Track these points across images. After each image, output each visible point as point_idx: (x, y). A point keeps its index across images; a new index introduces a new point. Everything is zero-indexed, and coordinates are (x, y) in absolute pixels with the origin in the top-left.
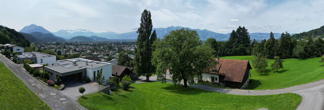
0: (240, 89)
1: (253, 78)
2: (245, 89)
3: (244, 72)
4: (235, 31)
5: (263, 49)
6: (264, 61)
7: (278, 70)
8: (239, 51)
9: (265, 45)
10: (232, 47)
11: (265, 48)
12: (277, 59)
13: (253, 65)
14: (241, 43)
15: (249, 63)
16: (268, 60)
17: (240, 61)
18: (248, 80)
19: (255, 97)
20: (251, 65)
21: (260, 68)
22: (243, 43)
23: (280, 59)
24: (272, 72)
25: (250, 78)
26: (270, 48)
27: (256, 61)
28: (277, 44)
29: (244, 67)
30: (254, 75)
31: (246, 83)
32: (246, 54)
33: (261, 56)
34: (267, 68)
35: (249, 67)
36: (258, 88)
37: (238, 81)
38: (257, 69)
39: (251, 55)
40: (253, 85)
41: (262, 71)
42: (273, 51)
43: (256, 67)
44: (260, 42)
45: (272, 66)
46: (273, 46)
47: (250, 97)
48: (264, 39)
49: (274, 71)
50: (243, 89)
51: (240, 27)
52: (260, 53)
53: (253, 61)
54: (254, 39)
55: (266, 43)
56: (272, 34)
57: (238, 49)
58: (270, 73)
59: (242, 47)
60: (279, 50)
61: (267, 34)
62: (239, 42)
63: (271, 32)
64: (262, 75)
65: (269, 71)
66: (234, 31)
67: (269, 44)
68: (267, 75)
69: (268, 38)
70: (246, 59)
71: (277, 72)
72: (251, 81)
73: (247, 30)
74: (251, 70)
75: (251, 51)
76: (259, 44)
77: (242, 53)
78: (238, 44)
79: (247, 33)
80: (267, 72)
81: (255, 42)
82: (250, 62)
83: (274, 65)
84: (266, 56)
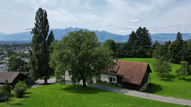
0: (138, 90)
1: (152, 82)
2: (144, 92)
3: (143, 75)
4: (135, 32)
5: (166, 52)
6: (167, 65)
7: (186, 78)
8: (138, 52)
9: (169, 48)
10: (131, 49)
11: (169, 51)
12: (184, 64)
13: (154, 68)
14: (141, 45)
15: (148, 66)
16: (172, 64)
17: (139, 63)
18: (147, 84)
19: (154, 101)
20: (152, 68)
21: (161, 72)
22: (143, 45)
23: (189, 64)
24: (177, 78)
25: (149, 81)
26: (176, 51)
27: (157, 64)
28: (186, 47)
29: (143, 70)
30: (154, 79)
31: (145, 86)
32: (146, 56)
33: (163, 59)
34: (170, 73)
35: (149, 70)
36: (157, 93)
37: (136, 83)
38: (159, 73)
39: (151, 57)
40: (152, 89)
41: (164, 76)
42: (180, 55)
43: (157, 71)
44: (163, 44)
45: (177, 71)
46: (180, 49)
47: (149, 100)
48: (168, 40)
49: (179, 78)
50: (141, 91)
51: (140, 28)
52: (163, 56)
53: (154, 64)
54: (156, 41)
55: (170, 45)
56: (179, 35)
57: (137, 51)
58: (174, 80)
59: (142, 49)
60: (188, 54)
61: (173, 34)
62: (138, 44)
63: (179, 33)
64: (163, 80)
65: (173, 77)
66: (133, 32)
67: (174, 46)
68: (170, 81)
69: (173, 39)
70: (146, 62)
71: (184, 79)
72: (150, 85)
73: (148, 31)
74: (150, 73)
75: (151, 53)
76: (162, 46)
77: (142, 56)
78: (138, 46)
79: (149, 34)
80: (171, 77)
81: (157, 44)
82: (150, 65)
83: (180, 70)
84: (169, 60)
